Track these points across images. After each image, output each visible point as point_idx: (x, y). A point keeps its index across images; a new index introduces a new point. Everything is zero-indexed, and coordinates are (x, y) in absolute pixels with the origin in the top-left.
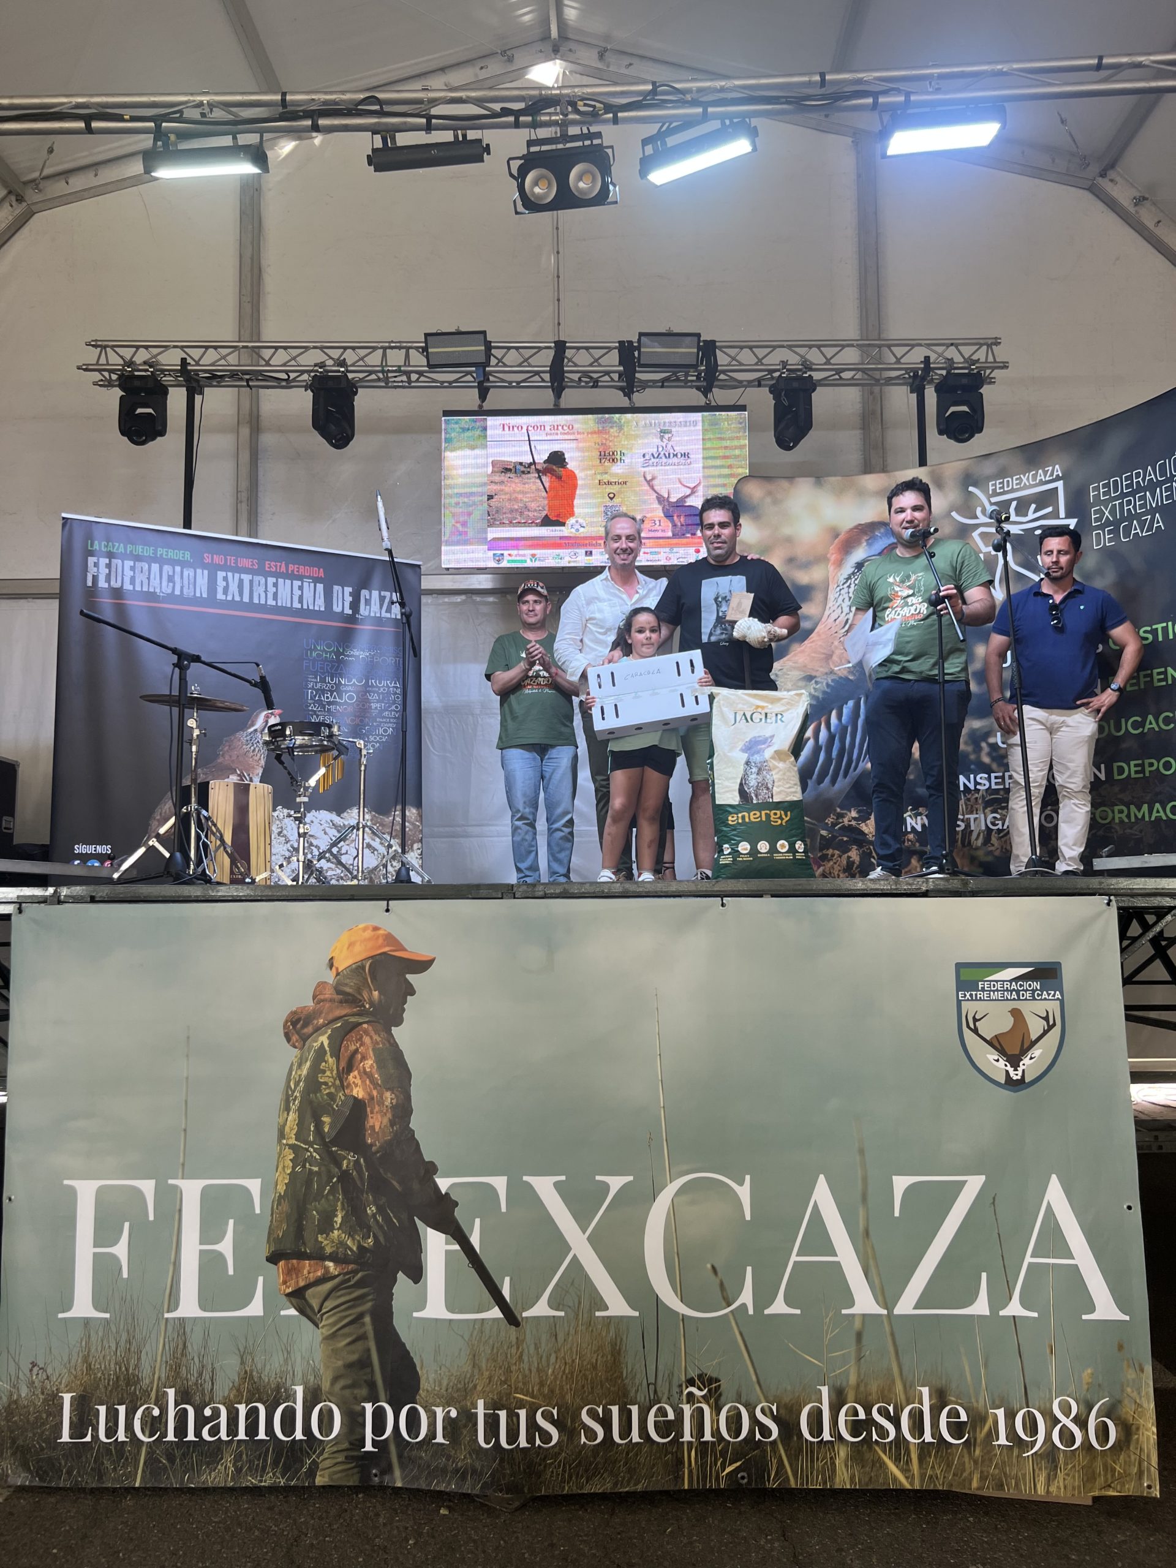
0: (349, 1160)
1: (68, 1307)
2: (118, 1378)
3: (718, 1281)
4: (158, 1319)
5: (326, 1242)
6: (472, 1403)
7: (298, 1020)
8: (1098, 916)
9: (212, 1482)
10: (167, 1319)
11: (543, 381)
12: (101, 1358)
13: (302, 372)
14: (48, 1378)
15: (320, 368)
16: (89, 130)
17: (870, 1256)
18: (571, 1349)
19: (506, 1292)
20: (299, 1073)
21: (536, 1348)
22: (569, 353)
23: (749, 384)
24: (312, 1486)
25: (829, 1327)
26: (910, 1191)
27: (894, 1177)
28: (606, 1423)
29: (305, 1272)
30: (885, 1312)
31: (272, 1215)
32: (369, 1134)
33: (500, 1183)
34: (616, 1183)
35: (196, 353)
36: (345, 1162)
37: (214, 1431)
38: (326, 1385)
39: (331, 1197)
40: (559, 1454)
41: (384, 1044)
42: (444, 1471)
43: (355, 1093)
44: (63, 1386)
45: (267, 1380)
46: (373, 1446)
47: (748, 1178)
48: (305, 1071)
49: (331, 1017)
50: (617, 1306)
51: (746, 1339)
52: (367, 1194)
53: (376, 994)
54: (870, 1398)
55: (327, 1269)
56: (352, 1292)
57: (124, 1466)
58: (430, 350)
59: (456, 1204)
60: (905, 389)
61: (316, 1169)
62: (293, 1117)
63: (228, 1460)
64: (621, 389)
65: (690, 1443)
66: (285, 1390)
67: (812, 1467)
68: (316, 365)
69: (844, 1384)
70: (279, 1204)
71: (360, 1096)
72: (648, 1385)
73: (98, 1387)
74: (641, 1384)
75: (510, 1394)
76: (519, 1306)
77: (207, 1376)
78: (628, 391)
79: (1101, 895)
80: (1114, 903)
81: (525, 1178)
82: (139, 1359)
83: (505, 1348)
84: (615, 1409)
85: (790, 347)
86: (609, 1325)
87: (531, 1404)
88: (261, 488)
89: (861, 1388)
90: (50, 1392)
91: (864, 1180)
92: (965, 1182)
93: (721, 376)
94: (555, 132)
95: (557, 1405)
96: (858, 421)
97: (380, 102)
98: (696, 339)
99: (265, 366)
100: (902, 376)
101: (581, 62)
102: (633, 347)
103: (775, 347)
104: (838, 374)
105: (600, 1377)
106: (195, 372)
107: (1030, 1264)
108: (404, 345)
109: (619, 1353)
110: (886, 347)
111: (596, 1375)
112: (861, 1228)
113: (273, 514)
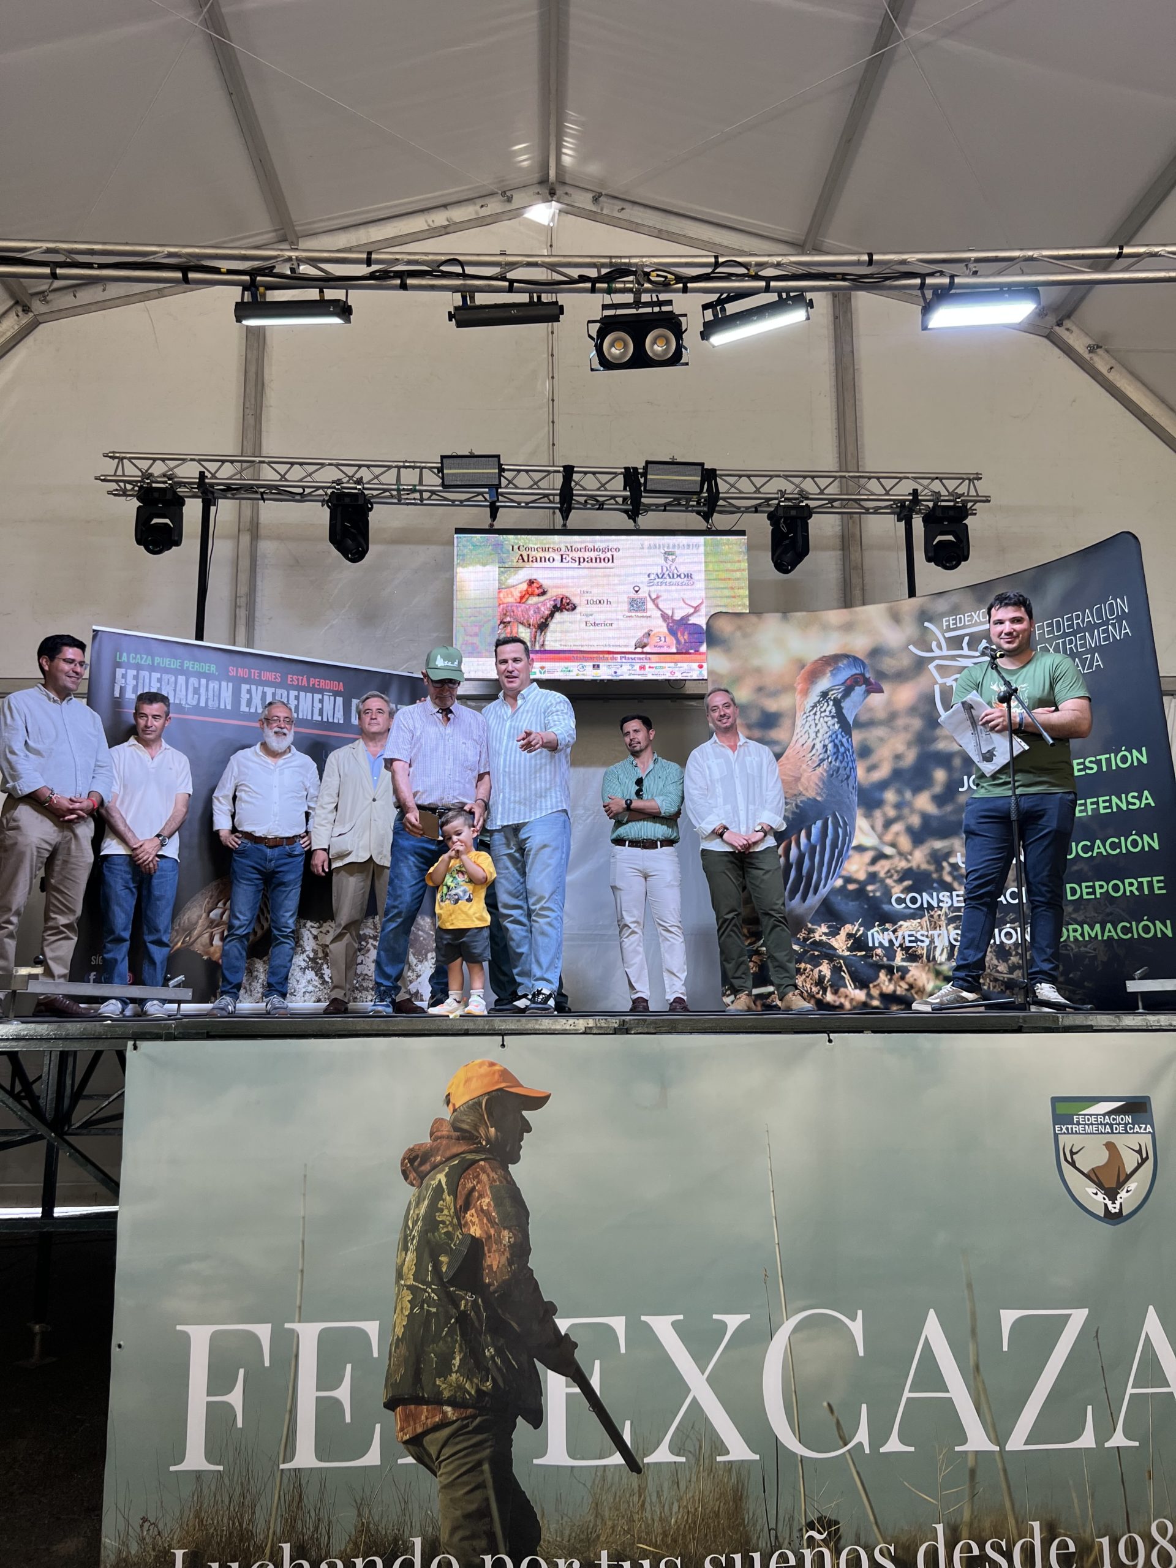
1: (180, 1459)
2: (231, 1534)
3: (835, 1420)
4: (273, 1472)
5: (443, 1386)
6: (595, 1554)
7: (416, 1158)
10: (282, 1470)
11: (550, 502)
12: (214, 1513)
13: (318, 488)
14: (159, 1534)
15: (338, 485)
16: (186, 280)
17: (981, 1389)
18: (693, 1497)
19: (627, 1437)
20: (417, 1212)
21: (659, 1496)
22: (576, 477)
23: (747, 510)
25: (942, 1465)
26: (1017, 1324)
27: (1001, 1311)
29: (423, 1418)
30: (997, 1449)
31: (390, 1359)
33: (618, 1324)
34: (733, 1321)
35: (212, 467)
36: (463, 1302)
38: (444, 1537)
39: (449, 1339)
41: (501, 1182)
43: (472, 1232)
44: (175, 1541)
45: (384, 1533)
47: (860, 1312)
48: (423, 1211)
49: (448, 1154)
50: (738, 1450)
51: (862, 1477)
52: (485, 1335)
53: (492, 1130)
54: (983, 1534)
55: (445, 1414)
56: (469, 1439)
58: (445, 471)
59: (575, 1345)
60: (893, 517)
61: (434, 1310)
62: (411, 1256)
64: (626, 511)
66: (403, 1542)
68: (333, 483)
69: (959, 1520)
70: (397, 1347)
71: (478, 1235)
72: (770, 1530)
73: (210, 1544)
74: (762, 1530)
75: (634, 1543)
77: (323, 1529)
78: (633, 514)
81: (643, 1318)
82: (253, 1513)
83: (628, 1495)
84: (738, 1557)
85: (786, 477)
86: (730, 1470)
87: (655, 1555)
88: (259, 594)
89: (975, 1525)
90: (161, 1548)
91: (973, 1314)
92: (1070, 1315)
93: (721, 502)
94: (629, 298)
95: (681, 1555)
96: (838, 542)
97: (462, 264)
98: (700, 468)
99: (280, 480)
100: (890, 507)
101: (576, 204)
102: (639, 473)
103: (771, 477)
104: (831, 503)
105: (723, 1524)
106: (212, 485)
107: (1131, 1395)
108: (418, 464)
109: (741, 1499)
110: (875, 480)
111: (719, 1522)
112: (972, 1363)
113: (270, 619)
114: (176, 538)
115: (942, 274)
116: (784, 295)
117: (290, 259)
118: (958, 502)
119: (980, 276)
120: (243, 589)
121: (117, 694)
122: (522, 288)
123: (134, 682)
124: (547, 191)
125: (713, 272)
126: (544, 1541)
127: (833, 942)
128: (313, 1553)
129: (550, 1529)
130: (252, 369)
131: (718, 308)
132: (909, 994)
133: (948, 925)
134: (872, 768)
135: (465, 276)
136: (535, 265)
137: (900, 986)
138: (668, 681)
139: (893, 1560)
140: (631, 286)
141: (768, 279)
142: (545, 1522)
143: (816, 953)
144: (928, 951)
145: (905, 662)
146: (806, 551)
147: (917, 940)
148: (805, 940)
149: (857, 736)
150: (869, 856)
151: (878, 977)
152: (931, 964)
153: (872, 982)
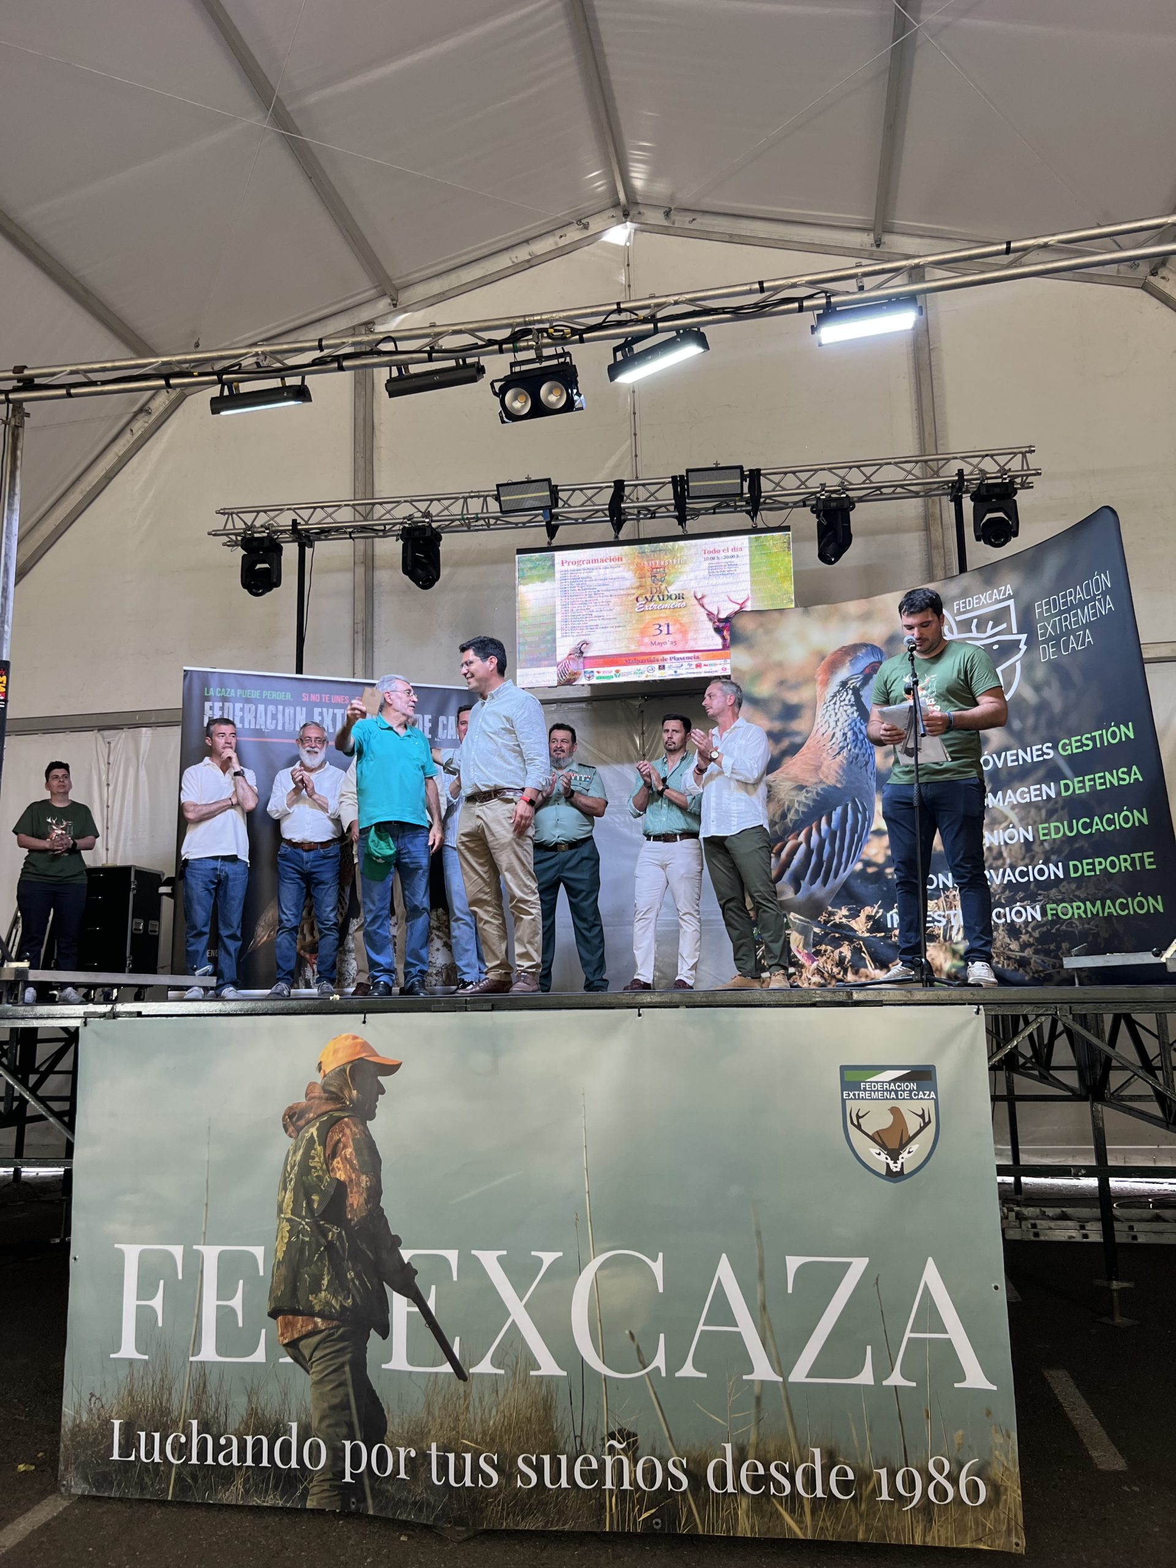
0: (333, 1232)
1: (118, 1348)
2: (154, 1410)
3: (635, 1347)
4: (184, 1362)
5: (315, 1301)
6: (428, 1446)
7: (294, 1114)
8: (967, 1023)
9: (226, 1500)
10: (191, 1362)
11: (605, 517)
12: (142, 1393)
14: (103, 1407)
15: (411, 520)
16: (170, 385)
17: (767, 1326)
18: (509, 1403)
19: (456, 1350)
21: (481, 1401)
22: (627, 491)
23: (795, 505)
24: (305, 1510)
25: (731, 1390)
26: (801, 1270)
27: (787, 1257)
28: (539, 1469)
29: (299, 1326)
30: (781, 1379)
33: (452, 1256)
34: (548, 1258)
35: (305, 514)
37: (228, 1457)
38: (315, 1423)
40: (499, 1494)
41: (360, 1135)
42: (405, 1503)
43: (338, 1176)
44: (114, 1414)
45: (268, 1417)
46: (352, 1478)
47: (661, 1255)
49: (319, 1112)
50: (548, 1367)
51: (661, 1398)
53: (355, 1092)
54: (768, 1456)
55: (316, 1324)
56: (334, 1345)
57: (160, 1483)
58: (502, 499)
59: (416, 1272)
60: (943, 499)
61: (307, 1239)
62: (289, 1195)
63: (239, 1482)
64: (676, 518)
65: (611, 1490)
66: (283, 1425)
67: (718, 1516)
68: (404, 518)
69: (745, 1441)
70: (278, 1268)
71: (342, 1179)
72: (575, 1437)
73: (139, 1417)
74: (569, 1436)
75: (458, 1439)
76: (467, 1363)
77: (222, 1411)
78: (682, 520)
79: (969, 1004)
80: (982, 1012)
81: (473, 1252)
82: (170, 1394)
83: (455, 1399)
84: (547, 1458)
85: (829, 470)
86: (541, 1383)
87: (476, 1450)
88: (376, 619)
89: (761, 1447)
90: (104, 1418)
91: (762, 1260)
92: (850, 1263)
93: (765, 501)
95: (497, 1452)
96: (921, 522)
97: (394, 340)
98: (740, 470)
99: (362, 520)
100: (941, 488)
101: (649, 222)
102: (683, 481)
104: (877, 491)
105: (534, 1429)
106: (306, 530)
107: (909, 1339)
108: (480, 494)
109: (550, 1408)
111: (531, 1427)
112: (759, 1303)
113: (387, 641)
114: (275, 580)
118: (1005, 479)
122: (442, 356)
124: (622, 213)
125: (604, 321)
127: (853, 924)
128: (215, 1429)
129: (394, 1424)
131: (626, 350)
136: (458, 333)
139: (685, 1472)
140: (534, 343)
143: (837, 935)
144: (945, 931)
146: (849, 539)
148: (826, 922)
152: (947, 944)
153: (891, 962)
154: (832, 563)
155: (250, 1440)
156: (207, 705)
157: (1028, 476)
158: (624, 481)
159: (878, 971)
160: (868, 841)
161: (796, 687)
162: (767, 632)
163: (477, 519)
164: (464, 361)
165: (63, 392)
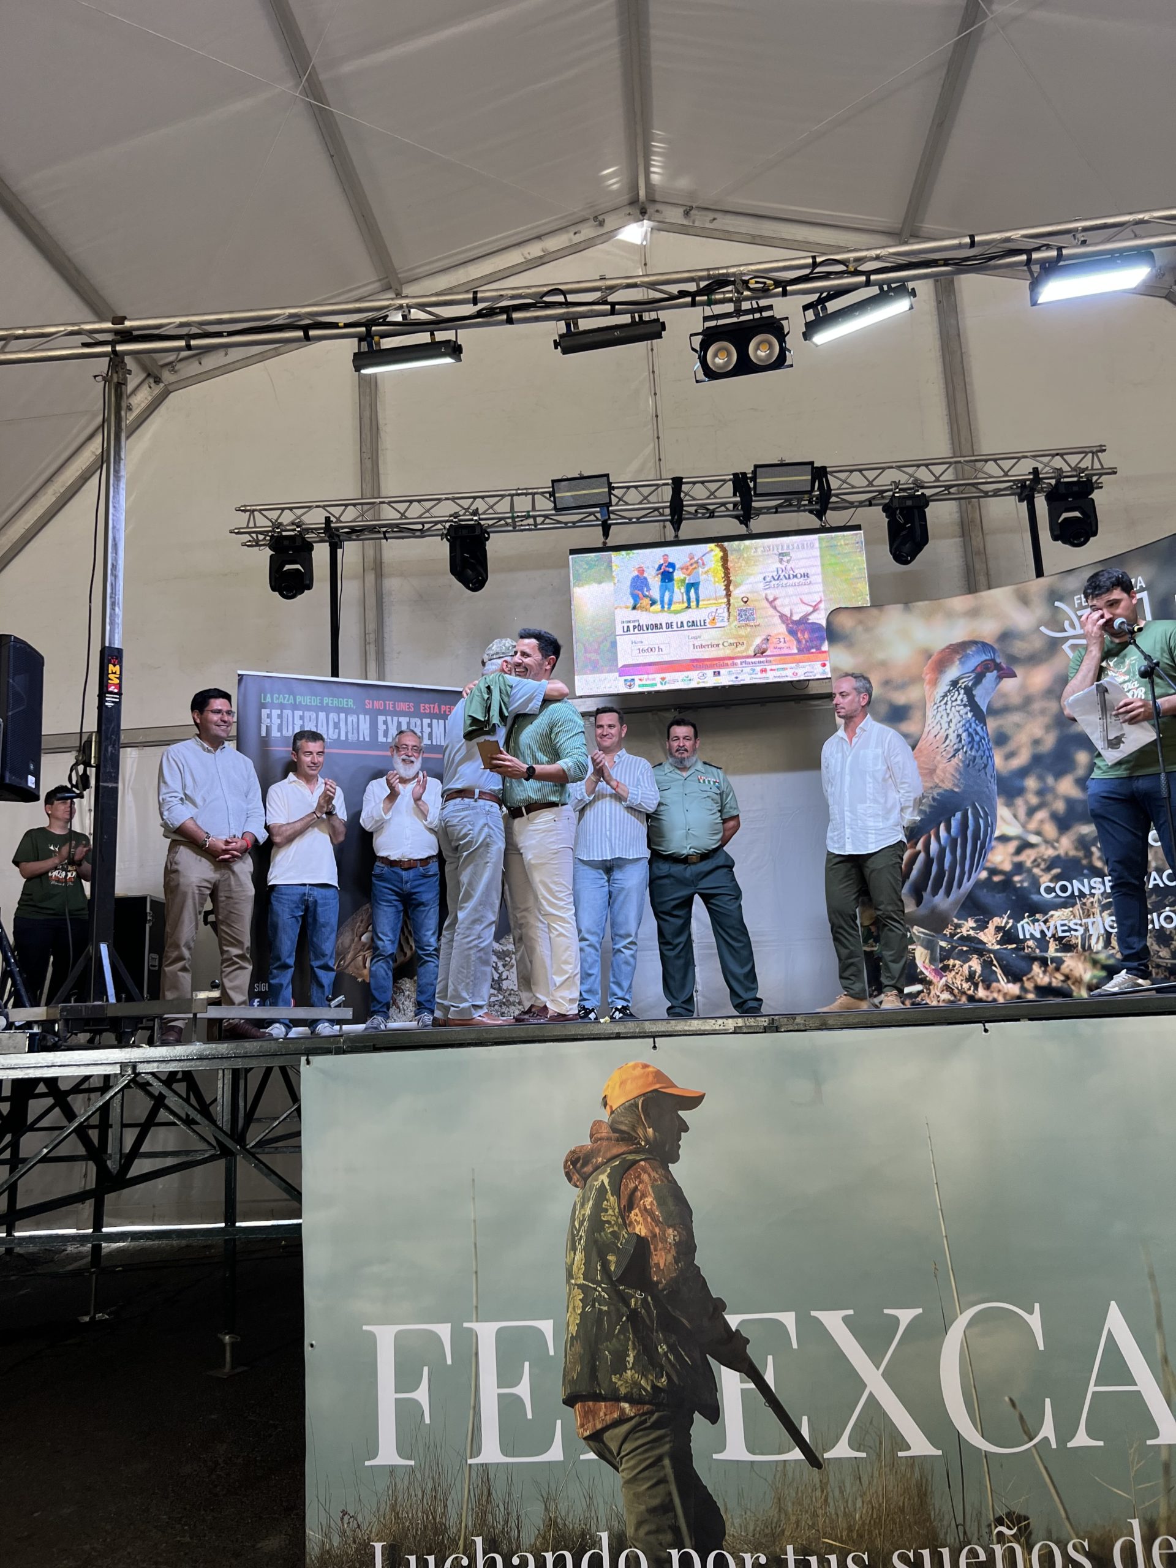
0: (636, 1298)
1: (374, 1454)
2: (426, 1527)
3: (1017, 1415)
4: (461, 1466)
5: (620, 1383)
6: (781, 1549)
7: (578, 1159)
10: (470, 1465)
11: (662, 515)
12: (408, 1506)
13: (436, 523)
14: (359, 1527)
15: (455, 518)
16: (307, 338)
18: (877, 1491)
19: (805, 1432)
20: (582, 1212)
21: (842, 1491)
22: (685, 488)
23: (861, 504)
25: (1134, 1459)
29: (602, 1414)
31: (566, 1356)
32: (655, 1273)
33: (788, 1319)
34: (906, 1316)
35: (337, 511)
36: (633, 1300)
38: (630, 1531)
39: (622, 1337)
41: (662, 1181)
43: (637, 1231)
44: (373, 1535)
45: (571, 1527)
47: (1037, 1306)
48: (588, 1211)
49: (609, 1155)
50: (919, 1445)
51: (1050, 1471)
52: (657, 1332)
53: (650, 1131)
55: (623, 1410)
56: (648, 1435)
58: (557, 495)
59: (747, 1341)
60: (1013, 499)
61: (605, 1308)
62: (579, 1256)
64: (737, 517)
66: (590, 1536)
68: (450, 516)
69: (1154, 1515)
70: (572, 1345)
71: (643, 1234)
72: (957, 1526)
73: (406, 1536)
74: (949, 1525)
75: (819, 1538)
76: (820, 1446)
77: (512, 1523)
78: (745, 519)
81: (813, 1313)
82: (445, 1506)
83: (810, 1491)
84: (926, 1553)
85: (899, 468)
86: (912, 1466)
87: (841, 1549)
88: (386, 630)
89: (1174, 1520)
90: (361, 1541)
91: (1158, 1306)
93: (833, 499)
94: (729, 308)
95: (867, 1550)
96: (957, 529)
97: (564, 293)
98: (810, 467)
99: (401, 518)
100: (1011, 487)
101: (667, 220)
102: (747, 478)
103: (884, 469)
104: (947, 490)
105: (909, 1520)
106: (337, 529)
108: (530, 491)
109: (925, 1495)
110: (992, 462)
111: (905, 1518)
112: (1159, 1356)
113: (399, 653)
114: (308, 582)
115: (1048, 247)
116: (885, 288)
117: (401, 307)
118: (1082, 477)
119: (1089, 245)
120: (372, 626)
121: (264, 734)
122: (623, 309)
123: (279, 721)
124: (638, 212)
125: (811, 273)
126: (729, 1536)
127: (982, 936)
128: (505, 1547)
130: (367, 414)
131: (819, 307)
132: (1065, 986)
133: (1102, 912)
134: (1010, 756)
135: (567, 304)
136: (634, 286)
137: (1056, 978)
138: (791, 682)
139: (1088, 1555)
140: (731, 295)
141: (868, 274)
142: (729, 1516)
143: (965, 949)
144: (1083, 940)
145: (1037, 644)
146: (925, 540)
147: (1070, 930)
148: (952, 935)
149: (992, 724)
150: (1012, 846)
151: (1031, 970)
152: (1087, 953)
153: (1025, 975)
154: (906, 563)
155: (549, 1557)
156: (265, 712)
157: (1101, 475)
158: (682, 478)
159: (1010, 985)
160: (992, 848)
161: (902, 686)
162: (867, 630)
163: (528, 517)
164: (641, 317)
165: (182, 343)
